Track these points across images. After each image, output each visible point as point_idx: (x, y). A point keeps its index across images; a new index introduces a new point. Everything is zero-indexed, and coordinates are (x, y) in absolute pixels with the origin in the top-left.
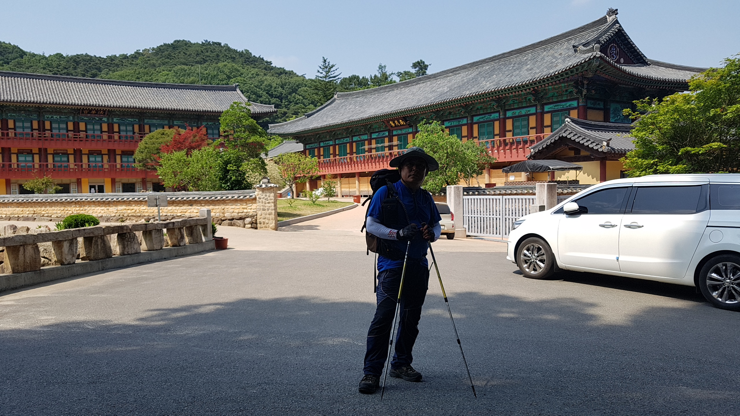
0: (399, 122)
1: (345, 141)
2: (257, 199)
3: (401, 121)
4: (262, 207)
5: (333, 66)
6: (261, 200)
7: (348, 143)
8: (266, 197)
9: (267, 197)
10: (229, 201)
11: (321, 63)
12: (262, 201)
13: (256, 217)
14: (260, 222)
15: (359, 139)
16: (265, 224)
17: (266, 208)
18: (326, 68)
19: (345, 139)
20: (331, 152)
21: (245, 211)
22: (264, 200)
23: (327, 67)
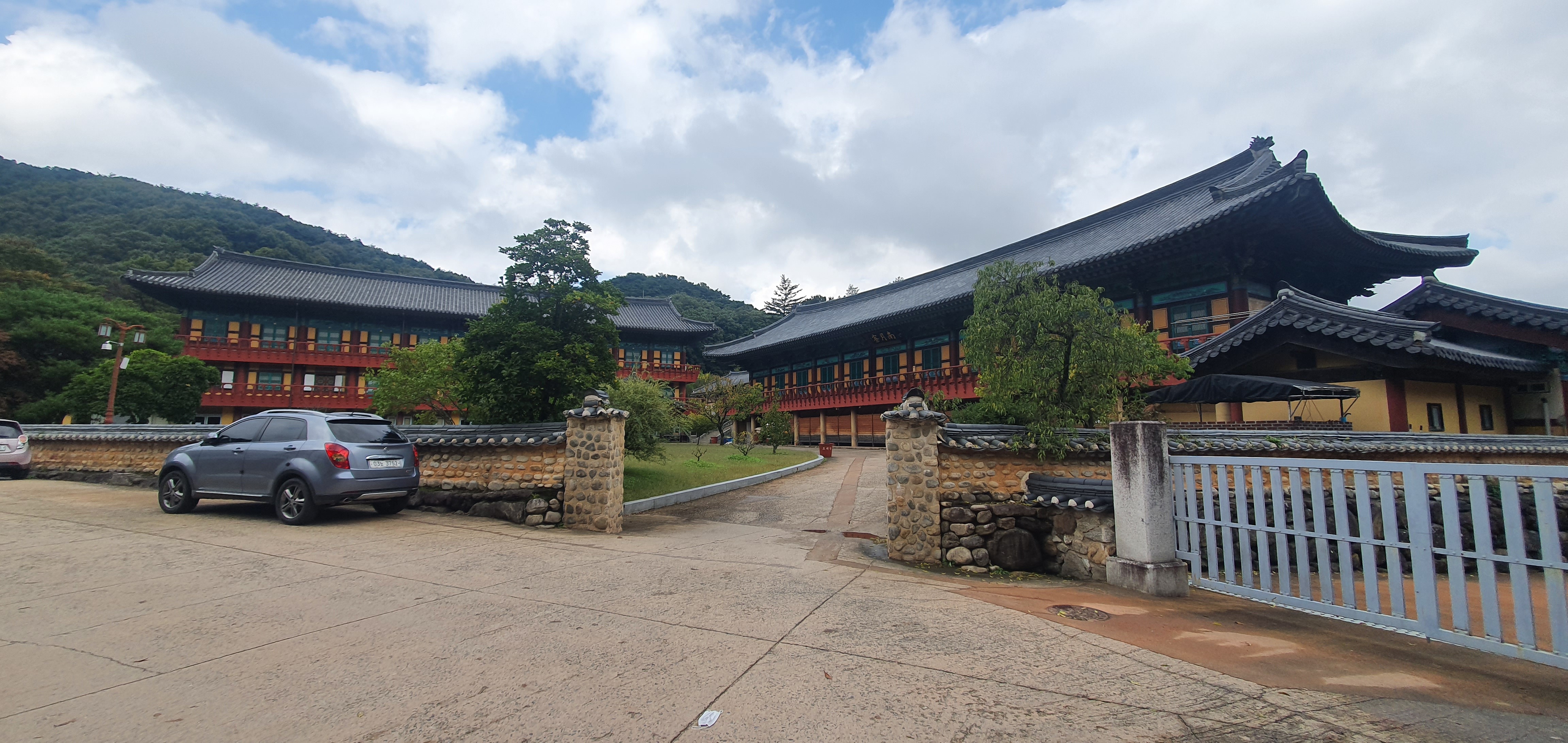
0: (886, 335)
1: (805, 366)
2: (568, 446)
3: (889, 333)
4: (577, 468)
5: (795, 287)
6: (575, 450)
7: (809, 368)
8: (589, 443)
9: (593, 441)
10: (504, 450)
11: (779, 282)
12: (579, 452)
13: (563, 495)
14: (569, 506)
15: (826, 363)
16: (582, 514)
17: (588, 471)
18: (786, 289)
19: (806, 363)
20: (787, 381)
21: (538, 476)
22: (583, 450)
23: (787, 287)
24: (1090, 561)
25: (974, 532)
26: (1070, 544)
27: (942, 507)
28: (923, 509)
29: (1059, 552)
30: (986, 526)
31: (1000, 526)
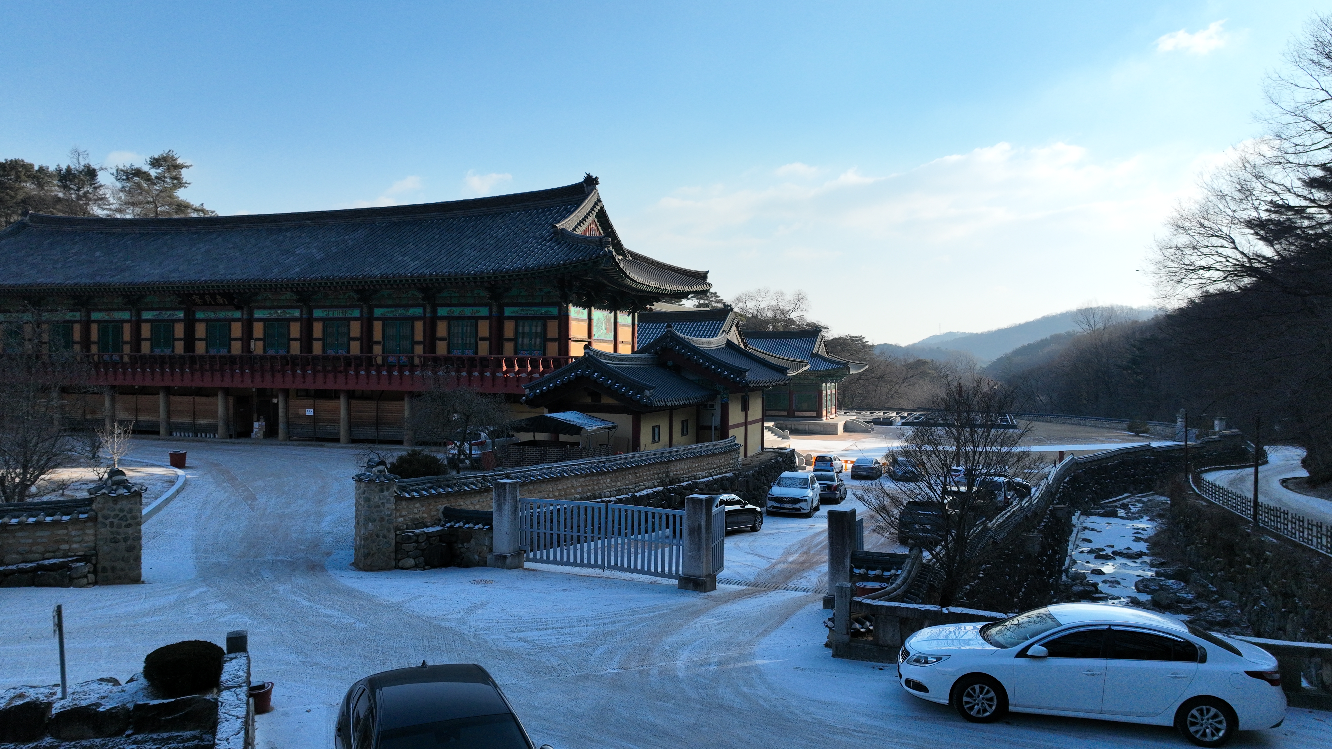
0: (214, 299)
2: (100, 519)
4: (110, 537)
6: (108, 522)
8: (121, 515)
10: (19, 527)
12: (112, 523)
13: (96, 560)
14: (104, 568)
16: (117, 572)
17: (121, 537)
22: (116, 521)
24: (479, 556)
25: (417, 548)
26: (467, 548)
27: (396, 535)
28: (384, 537)
29: (461, 553)
30: (423, 544)
31: (431, 542)
